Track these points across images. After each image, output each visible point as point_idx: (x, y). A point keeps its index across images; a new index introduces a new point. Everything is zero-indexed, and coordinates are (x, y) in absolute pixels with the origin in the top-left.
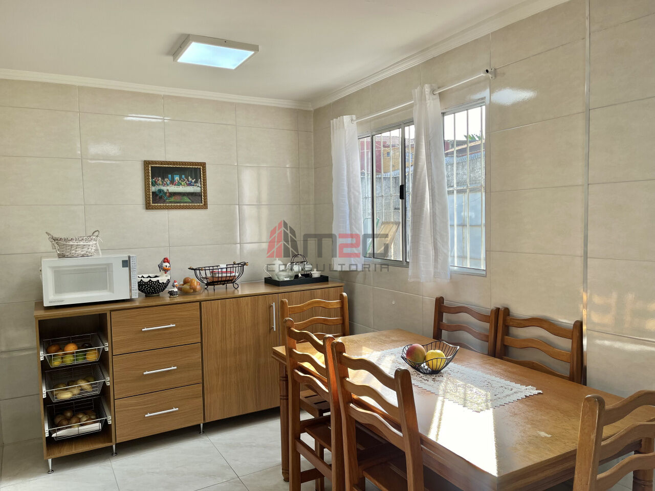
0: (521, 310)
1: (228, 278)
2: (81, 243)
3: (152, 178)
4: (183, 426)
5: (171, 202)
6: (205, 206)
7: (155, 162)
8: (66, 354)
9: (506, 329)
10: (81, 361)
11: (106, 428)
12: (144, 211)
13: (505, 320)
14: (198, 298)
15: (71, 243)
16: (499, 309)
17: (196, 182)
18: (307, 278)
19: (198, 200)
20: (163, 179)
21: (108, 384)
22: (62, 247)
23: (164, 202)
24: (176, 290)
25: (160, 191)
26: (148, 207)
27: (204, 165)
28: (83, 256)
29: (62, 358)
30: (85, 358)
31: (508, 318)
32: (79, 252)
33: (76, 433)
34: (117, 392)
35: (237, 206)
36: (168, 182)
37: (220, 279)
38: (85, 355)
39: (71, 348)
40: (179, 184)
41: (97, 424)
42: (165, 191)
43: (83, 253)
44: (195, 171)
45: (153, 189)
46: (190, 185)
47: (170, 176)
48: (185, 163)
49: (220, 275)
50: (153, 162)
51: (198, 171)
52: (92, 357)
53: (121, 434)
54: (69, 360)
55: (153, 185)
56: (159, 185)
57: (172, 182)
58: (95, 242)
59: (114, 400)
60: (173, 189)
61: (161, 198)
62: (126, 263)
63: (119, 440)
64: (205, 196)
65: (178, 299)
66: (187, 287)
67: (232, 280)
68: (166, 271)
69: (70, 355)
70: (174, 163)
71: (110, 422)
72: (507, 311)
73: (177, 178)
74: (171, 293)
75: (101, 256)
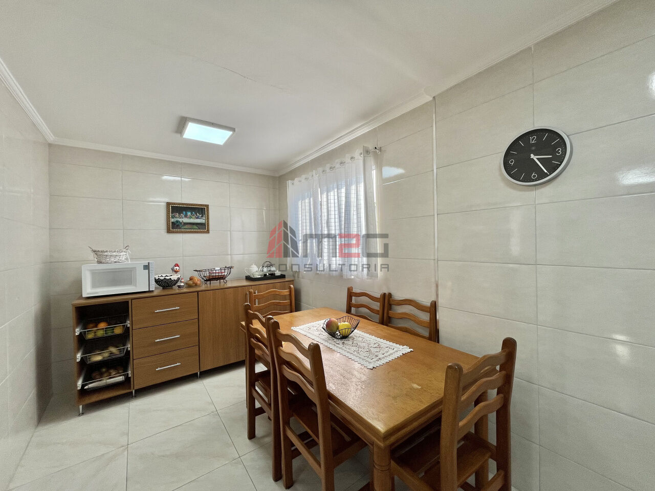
0: (399, 295)
1: (219, 277)
2: (114, 254)
3: (172, 213)
4: (185, 375)
5: (185, 229)
6: (208, 232)
7: (174, 204)
8: (98, 329)
9: (390, 306)
10: (110, 334)
11: (128, 379)
12: (166, 234)
13: (389, 301)
14: (198, 289)
15: (106, 254)
16: (385, 294)
17: (202, 216)
18: (272, 276)
19: (203, 228)
20: (180, 214)
21: (129, 349)
22: (100, 256)
23: (180, 228)
24: (182, 284)
25: (177, 221)
26: (169, 231)
27: (207, 206)
28: (115, 262)
29: (95, 332)
30: (113, 332)
31: (391, 299)
32: (113, 259)
33: (105, 384)
34: (135, 354)
35: (229, 232)
36: (183, 216)
37: (214, 277)
38: (113, 330)
39: (102, 325)
40: (191, 217)
41: (121, 377)
42: (181, 222)
43: (115, 260)
44: (201, 210)
45: (172, 220)
46: (197, 218)
47: (184, 212)
48: (195, 205)
49: (214, 275)
50: (173, 204)
51: (204, 209)
52: (118, 330)
53: (138, 384)
54: (100, 334)
55: (172, 218)
56: (177, 217)
57: (186, 216)
58: (125, 253)
59: (133, 360)
60: (186, 220)
61: (178, 226)
62: (147, 267)
63: (136, 388)
64: (208, 225)
65: (185, 290)
66: (191, 282)
67: (222, 278)
68: (176, 272)
69: (101, 330)
70: (187, 204)
71: (130, 376)
72: (390, 295)
73: (189, 214)
74: (179, 287)
75: (130, 262)
